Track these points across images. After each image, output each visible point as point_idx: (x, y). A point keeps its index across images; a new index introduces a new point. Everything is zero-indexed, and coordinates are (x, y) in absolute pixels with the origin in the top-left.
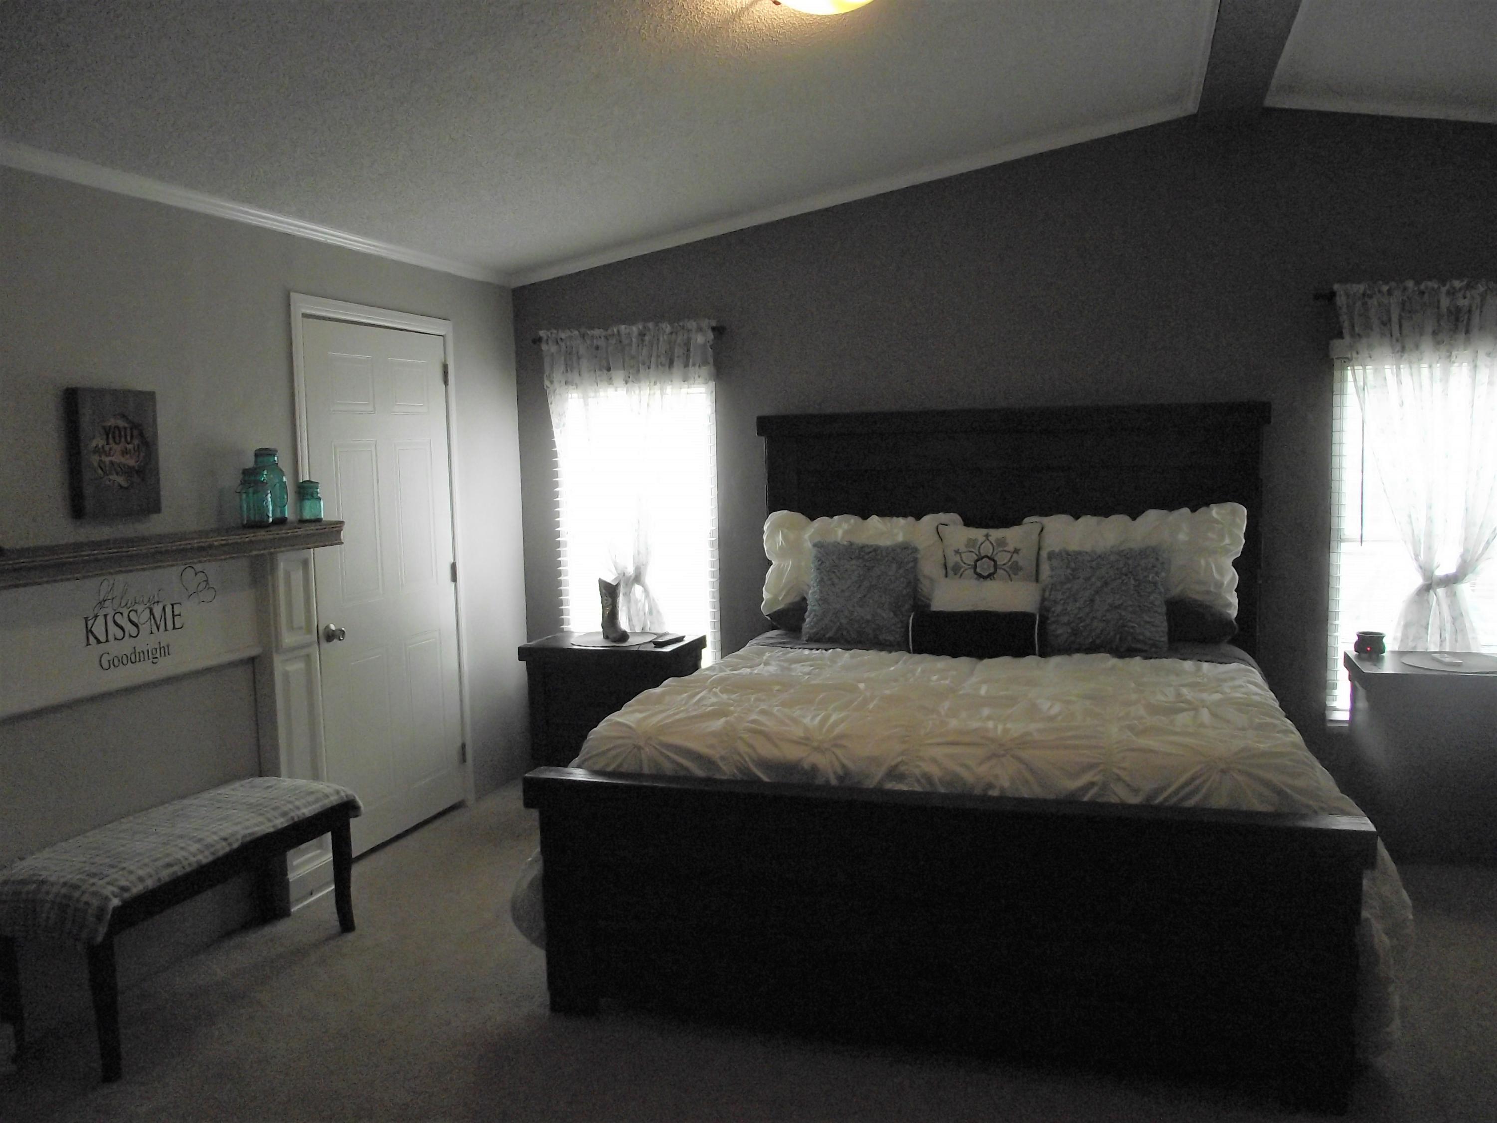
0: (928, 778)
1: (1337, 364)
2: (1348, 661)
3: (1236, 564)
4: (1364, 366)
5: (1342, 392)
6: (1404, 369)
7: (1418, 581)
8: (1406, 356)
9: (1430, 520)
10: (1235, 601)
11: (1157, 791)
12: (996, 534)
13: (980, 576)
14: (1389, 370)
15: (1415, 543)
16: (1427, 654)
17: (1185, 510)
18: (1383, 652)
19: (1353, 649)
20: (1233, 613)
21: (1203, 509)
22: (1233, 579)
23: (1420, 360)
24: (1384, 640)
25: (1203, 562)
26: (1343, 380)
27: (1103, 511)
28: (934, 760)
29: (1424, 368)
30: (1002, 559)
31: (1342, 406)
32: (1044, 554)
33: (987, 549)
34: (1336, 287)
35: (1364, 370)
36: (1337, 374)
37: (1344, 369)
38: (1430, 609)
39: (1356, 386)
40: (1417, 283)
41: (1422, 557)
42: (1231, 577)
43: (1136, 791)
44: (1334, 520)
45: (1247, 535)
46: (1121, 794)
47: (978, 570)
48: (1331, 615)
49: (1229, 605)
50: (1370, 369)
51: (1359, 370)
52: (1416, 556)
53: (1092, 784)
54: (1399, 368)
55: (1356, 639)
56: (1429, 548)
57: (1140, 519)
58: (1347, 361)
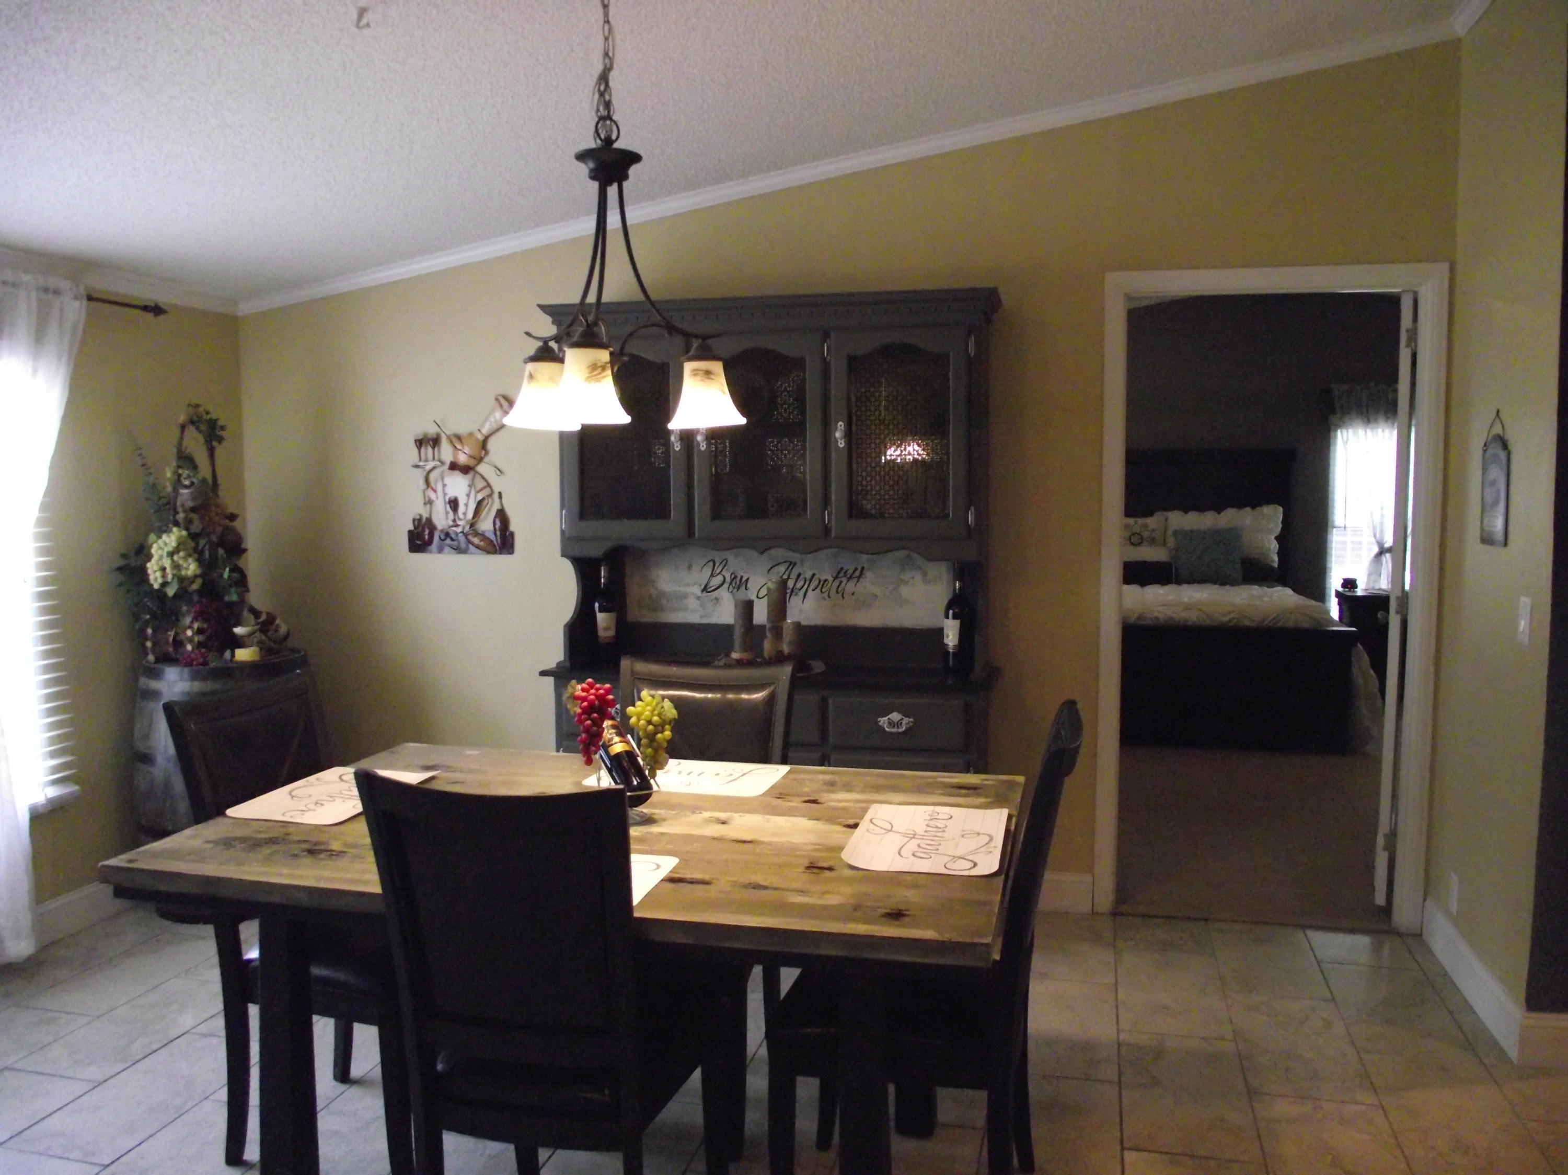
0: (1157, 618)
1: (1332, 427)
2: (1338, 594)
3: (1277, 538)
4: (1347, 429)
5: (1335, 444)
6: (1369, 431)
7: (1376, 550)
8: (1370, 425)
9: (1382, 515)
10: (1276, 558)
11: (1263, 621)
12: (1141, 521)
13: (1133, 544)
14: (1361, 432)
15: (1374, 528)
16: (1380, 589)
17: (1248, 509)
18: (1357, 588)
19: (1340, 586)
20: (1276, 565)
21: (1258, 508)
22: (1275, 547)
23: (1377, 428)
24: (1357, 582)
25: (1260, 538)
26: (1336, 437)
27: (1200, 509)
28: (1158, 611)
29: (1380, 430)
30: (1146, 534)
31: (1335, 451)
32: (1170, 532)
33: (1137, 529)
34: (1333, 386)
35: (1348, 432)
36: (1332, 434)
37: (1336, 431)
38: (1382, 565)
39: (1343, 441)
40: (1377, 385)
41: (1378, 535)
42: (1274, 546)
43: (1253, 621)
44: (1330, 516)
45: (1283, 522)
46: (1247, 623)
47: (1132, 541)
48: (1328, 570)
49: (1273, 561)
50: (1350, 431)
51: (1345, 431)
52: (1375, 536)
53: (1234, 618)
54: (1366, 431)
55: (1342, 581)
56: (1382, 531)
57: (1222, 514)
58: (1338, 426)
